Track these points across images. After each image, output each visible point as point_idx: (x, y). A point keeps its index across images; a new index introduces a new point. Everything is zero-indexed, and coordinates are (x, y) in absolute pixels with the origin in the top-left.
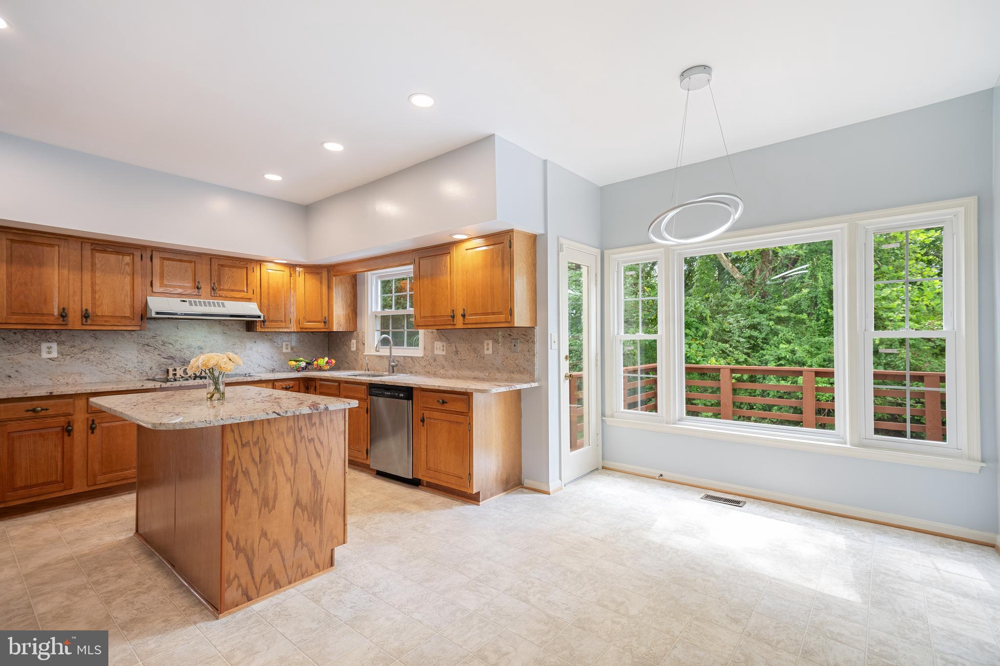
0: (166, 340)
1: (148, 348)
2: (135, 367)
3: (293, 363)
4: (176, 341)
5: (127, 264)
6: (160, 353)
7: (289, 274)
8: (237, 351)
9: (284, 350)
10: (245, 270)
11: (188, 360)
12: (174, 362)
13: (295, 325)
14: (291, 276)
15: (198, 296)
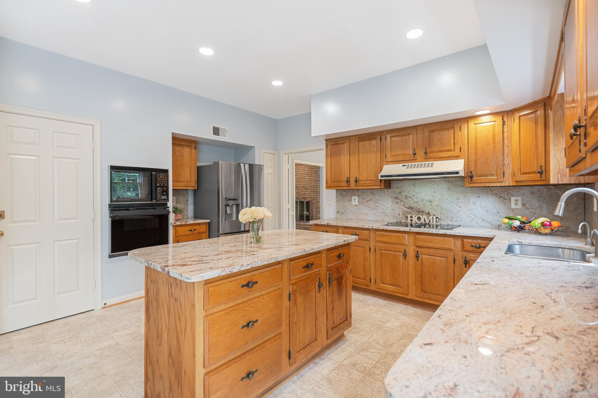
0: (407, 195)
1: (396, 200)
2: (391, 213)
3: (507, 221)
4: (414, 196)
5: (374, 146)
6: (404, 204)
7: (501, 123)
8: (460, 205)
9: (513, 206)
10: (453, 129)
11: (422, 210)
12: (412, 211)
13: (510, 178)
14: (503, 125)
15: (415, 160)
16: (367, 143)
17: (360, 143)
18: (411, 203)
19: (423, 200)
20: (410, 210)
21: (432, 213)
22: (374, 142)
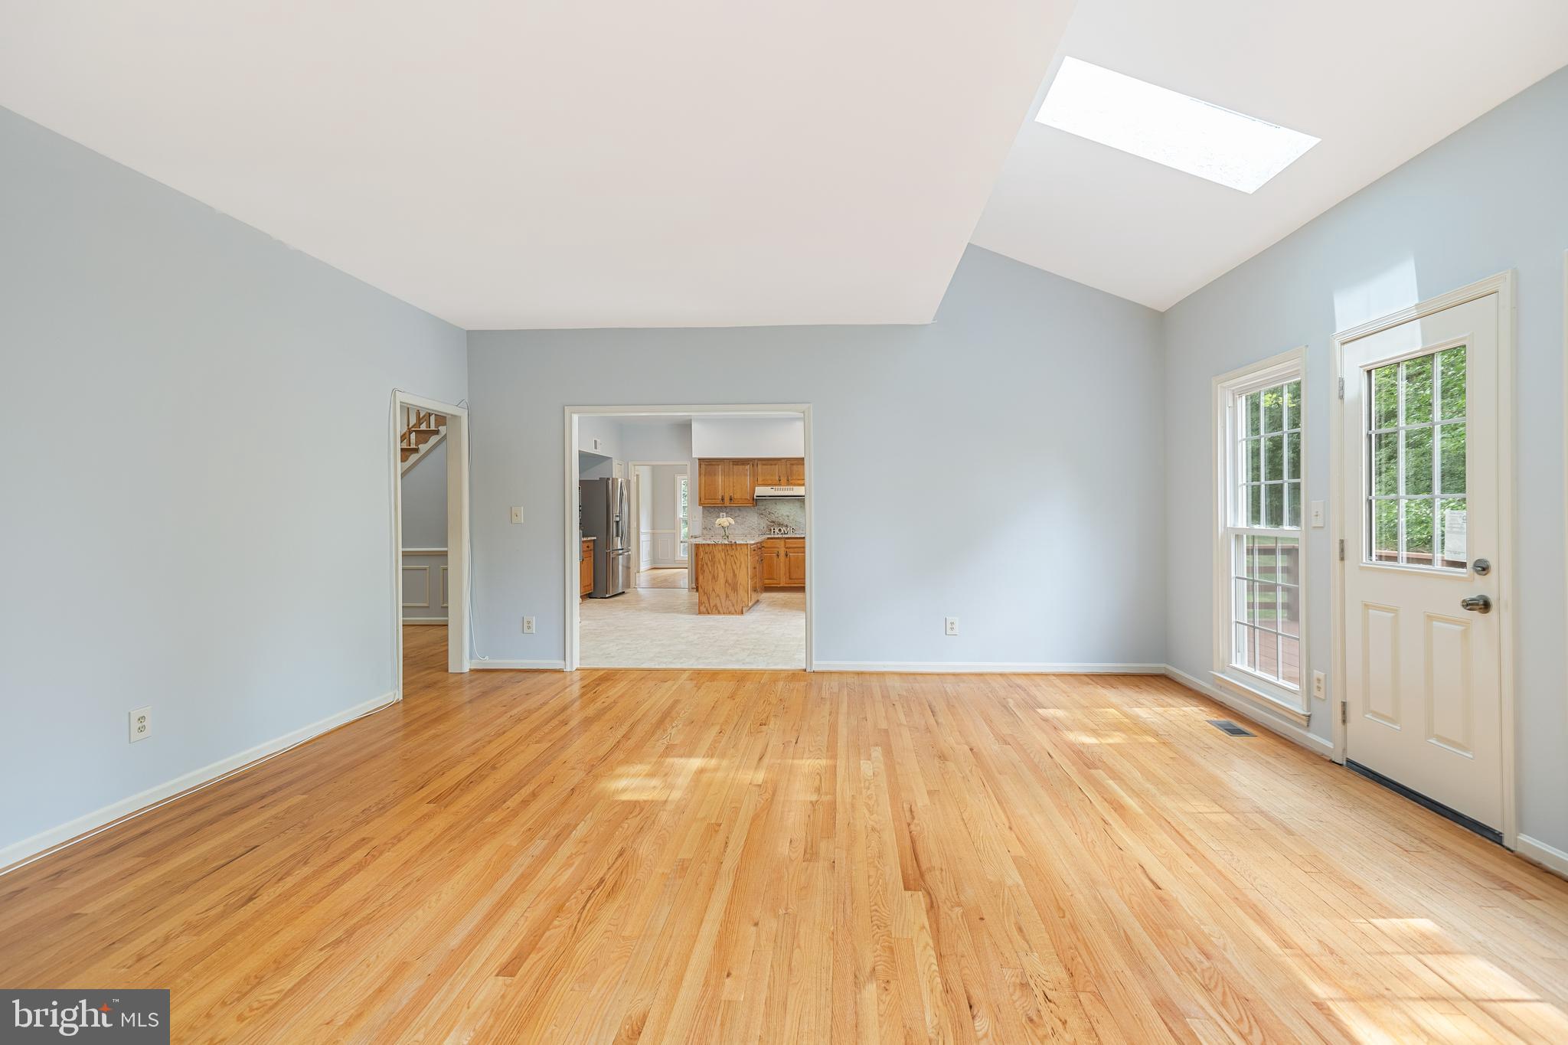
0: (771, 512)
2: (756, 527)
4: (775, 513)
5: (747, 470)
6: (767, 518)
11: (781, 523)
15: (780, 485)
16: (741, 467)
17: (735, 467)
18: (773, 518)
19: (782, 515)
20: (772, 524)
21: (789, 525)
22: (748, 467)
